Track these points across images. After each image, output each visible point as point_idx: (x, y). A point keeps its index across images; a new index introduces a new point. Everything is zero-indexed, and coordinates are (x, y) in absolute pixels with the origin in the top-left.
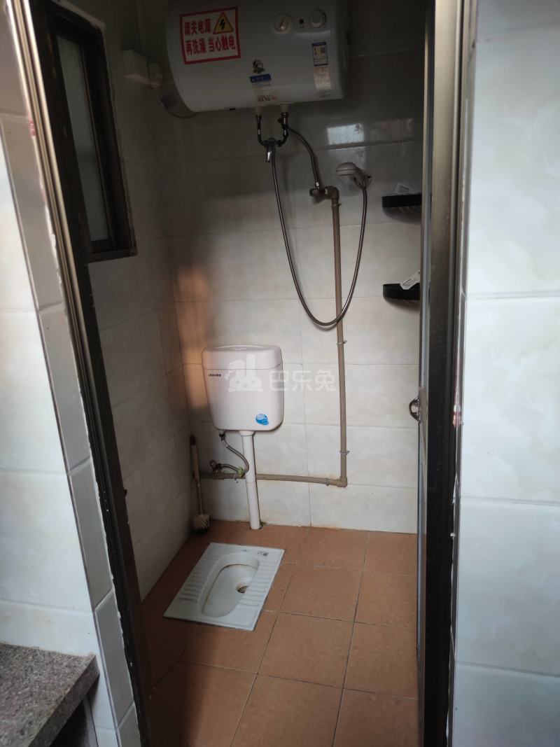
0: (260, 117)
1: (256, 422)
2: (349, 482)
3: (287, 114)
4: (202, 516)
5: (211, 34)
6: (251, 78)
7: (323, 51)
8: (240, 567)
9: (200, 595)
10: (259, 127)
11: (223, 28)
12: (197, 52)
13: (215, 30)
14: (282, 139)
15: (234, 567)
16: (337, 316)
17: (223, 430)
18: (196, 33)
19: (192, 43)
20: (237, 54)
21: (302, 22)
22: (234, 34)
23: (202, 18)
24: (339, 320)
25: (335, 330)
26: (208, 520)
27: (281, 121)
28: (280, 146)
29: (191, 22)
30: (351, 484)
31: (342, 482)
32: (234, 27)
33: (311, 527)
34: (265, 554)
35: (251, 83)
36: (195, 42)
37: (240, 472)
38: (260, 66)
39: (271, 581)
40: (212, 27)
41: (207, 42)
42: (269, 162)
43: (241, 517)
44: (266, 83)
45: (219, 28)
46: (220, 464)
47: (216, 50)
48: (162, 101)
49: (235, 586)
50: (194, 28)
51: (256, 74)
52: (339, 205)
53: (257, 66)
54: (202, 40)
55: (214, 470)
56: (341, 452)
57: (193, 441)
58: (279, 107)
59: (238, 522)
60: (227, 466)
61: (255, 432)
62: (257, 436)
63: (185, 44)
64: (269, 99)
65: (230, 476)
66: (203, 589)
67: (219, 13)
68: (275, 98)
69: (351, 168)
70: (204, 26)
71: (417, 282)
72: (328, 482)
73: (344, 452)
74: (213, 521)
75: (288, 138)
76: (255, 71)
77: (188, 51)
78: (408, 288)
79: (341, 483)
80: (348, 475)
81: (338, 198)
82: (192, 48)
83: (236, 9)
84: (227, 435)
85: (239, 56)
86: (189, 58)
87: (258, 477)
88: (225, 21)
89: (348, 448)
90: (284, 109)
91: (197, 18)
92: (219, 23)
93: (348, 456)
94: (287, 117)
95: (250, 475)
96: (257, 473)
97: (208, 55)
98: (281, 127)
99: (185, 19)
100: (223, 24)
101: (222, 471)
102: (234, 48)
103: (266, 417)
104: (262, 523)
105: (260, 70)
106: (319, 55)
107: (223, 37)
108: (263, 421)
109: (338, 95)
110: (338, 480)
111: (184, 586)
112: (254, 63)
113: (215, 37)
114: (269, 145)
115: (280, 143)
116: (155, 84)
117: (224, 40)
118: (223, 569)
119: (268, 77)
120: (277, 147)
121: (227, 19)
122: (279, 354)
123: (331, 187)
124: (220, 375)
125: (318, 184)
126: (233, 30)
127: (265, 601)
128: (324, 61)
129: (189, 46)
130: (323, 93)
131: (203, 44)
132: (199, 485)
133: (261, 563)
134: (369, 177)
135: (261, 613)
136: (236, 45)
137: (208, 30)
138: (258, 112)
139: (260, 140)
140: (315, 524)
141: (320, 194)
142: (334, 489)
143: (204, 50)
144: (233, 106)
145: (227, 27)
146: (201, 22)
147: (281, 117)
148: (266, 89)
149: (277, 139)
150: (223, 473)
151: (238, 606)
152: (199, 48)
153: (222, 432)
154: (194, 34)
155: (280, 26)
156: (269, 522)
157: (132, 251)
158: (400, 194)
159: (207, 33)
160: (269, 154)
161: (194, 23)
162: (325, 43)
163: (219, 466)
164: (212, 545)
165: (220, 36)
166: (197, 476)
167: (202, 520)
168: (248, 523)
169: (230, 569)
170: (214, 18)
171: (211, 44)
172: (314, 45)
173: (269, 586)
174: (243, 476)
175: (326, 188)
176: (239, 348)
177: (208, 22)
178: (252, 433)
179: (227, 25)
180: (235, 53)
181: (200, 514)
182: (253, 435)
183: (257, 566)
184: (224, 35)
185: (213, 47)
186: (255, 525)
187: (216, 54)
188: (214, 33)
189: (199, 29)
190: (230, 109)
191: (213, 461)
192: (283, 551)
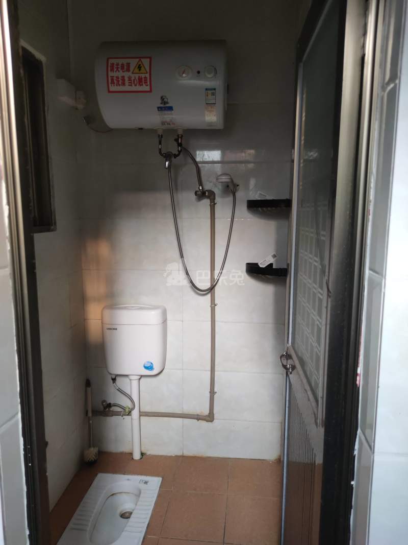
0: (162, 136)
1: (144, 368)
2: (215, 417)
3: (182, 136)
4: (92, 449)
5: (130, 74)
6: (158, 108)
7: (213, 94)
8: (124, 495)
9: (90, 524)
10: (160, 143)
11: (140, 70)
12: (118, 85)
13: (133, 71)
14: (177, 153)
15: (118, 495)
16: (211, 285)
17: (115, 375)
18: (119, 71)
19: (115, 78)
20: (149, 90)
21: (199, 72)
22: (148, 75)
23: (125, 61)
24: (211, 289)
25: (209, 295)
26: (97, 453)
27: (177, 140)
28: (175, 158)
29: (115, 64)
30: (217, 419)
31: (210, 418)
32: (148, 71)
33: (183, 456)
34: (146, 483)
35: (157, 111)
36: (117, 78)
37: (127, 410)
38: (165, 100)
39: (152, 507)
40: (132, 69)
41: (126, 79)
42: (167, 168)
43: (124, 448)
44: (169, 112)
45: (137, 70)
46: (110, 404)
47: (133, 85)
48: (84, 118)
49: (119, 512)
50: (117, 68)
51: (162, 106)
52: (215, 204)
53: (163, 100)
54: (123, 77)
55: (105, 408)
56: (210, 392)
57: (88, 383)
58: (176, 131)
59: (122, 453)
60: (115, 405)
61: (142, 376)
62: (143, 380)
63: (110, 78)
64: (170, 124)
65: (117, 414)
66: (92, 518)
67: (138, 60)
68: (174, 124)
69: (227, 177)
70: (125, 67)
71: (271, 262)
72: (198, 418)
73: (212, 393)
74: (102, 454)
75: (181, 153)
76: (161, 103)
77: (111, 83)
78: (264, 267)
79: (208, 419)
80: (215, 411)
81: (214, 199)
82: (115, 81)
83: (150, 58)
84: (118, 379)
85: (151, 91)
86: (112, 88)
87: (142, 414)
88: (142, 65)
89: (216, 390)
90: (180, 132)
91: (120, 61)
92: (137, 67)
93: (215, 396)
94: (181, 138)
95: (135, 413)
96: (141, 411)
97: (127, 88)
98: (177, 144)
99: (111, 61)
100: (140, 68)
101: (111, 409)
102: (147, 85)
103: (152, 364)
104: (142, 454)
105: (165, 103)
106: (210, 97)
107: (139, 77)
108: (150, 368)
109: (220, 126)
110: (206, 416)
111: (75, 516)
112: (162, 98)
113: (133, 76)
114: (168, 156)
115: (176, 156)
116: (80, 107)
117: (140, 80)
118: (109, 497)
119: (171, 108)
120: (173, 159)
121: (143, 65)
122: (164, 313)
123: (210, 190)
124: (116, 329)
125: (201, 188)
126: (147, 73)
127: (147, 528)
128: (213, 101)
129: (112, 80)
130: (210, 124)
131: (123, 80)
132: (91, 422)
133: (142, 491)
134: (238, 185)
135: (144, 538)
136: (149, 83)
137: (128, 70)
138: (160, 133)
139: (160, 153)
140: (187, 453)
141: (202, 195)
142: (203, 423)
143: (124, 84)
144: (140, 126)
145: (143, 70)
146: (123, 65)
147: (177, 137)
148: (168, 116)
149: (173, 153)
150: (113, 411)
151: (124, 534)
152: (120, 83)
153: (114, 377)
154: (117, 72)
155: (183, 73)
156: (148, 453)
157: (52, 227)
158: (259, 199)
159: (127, 73)
160: (167, 163)
161: (118, 65)
162: (215, 89)
163: (109, 405)
164: (100, 475)
165: (137, 76)
166: (90, 414)
167: (92, 453)
168: (131, 454)
169: (114, 496)
170: (134, 63)
171: (129, 80)
172: (206, 89)
173: (150, 512)
174: (129, 414)
175: (207, 191)
176: (133, 307)
177: (128, 65)
178: (139, 377)
179: (142, 68)
180: (148, 88)
181: (90, 447)
182: (140, 379)
183: (138, 494)
184: (141, 75)
185: (131, 83)
186: (137, 456)
187: (134, 88)
188: (133, 73)
189: (121, 69)
190: (139, 129)
191: (104, 401)
192: (161, 479)
